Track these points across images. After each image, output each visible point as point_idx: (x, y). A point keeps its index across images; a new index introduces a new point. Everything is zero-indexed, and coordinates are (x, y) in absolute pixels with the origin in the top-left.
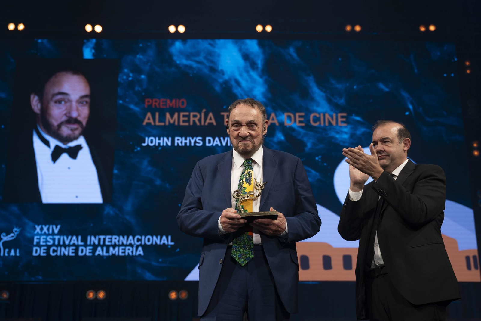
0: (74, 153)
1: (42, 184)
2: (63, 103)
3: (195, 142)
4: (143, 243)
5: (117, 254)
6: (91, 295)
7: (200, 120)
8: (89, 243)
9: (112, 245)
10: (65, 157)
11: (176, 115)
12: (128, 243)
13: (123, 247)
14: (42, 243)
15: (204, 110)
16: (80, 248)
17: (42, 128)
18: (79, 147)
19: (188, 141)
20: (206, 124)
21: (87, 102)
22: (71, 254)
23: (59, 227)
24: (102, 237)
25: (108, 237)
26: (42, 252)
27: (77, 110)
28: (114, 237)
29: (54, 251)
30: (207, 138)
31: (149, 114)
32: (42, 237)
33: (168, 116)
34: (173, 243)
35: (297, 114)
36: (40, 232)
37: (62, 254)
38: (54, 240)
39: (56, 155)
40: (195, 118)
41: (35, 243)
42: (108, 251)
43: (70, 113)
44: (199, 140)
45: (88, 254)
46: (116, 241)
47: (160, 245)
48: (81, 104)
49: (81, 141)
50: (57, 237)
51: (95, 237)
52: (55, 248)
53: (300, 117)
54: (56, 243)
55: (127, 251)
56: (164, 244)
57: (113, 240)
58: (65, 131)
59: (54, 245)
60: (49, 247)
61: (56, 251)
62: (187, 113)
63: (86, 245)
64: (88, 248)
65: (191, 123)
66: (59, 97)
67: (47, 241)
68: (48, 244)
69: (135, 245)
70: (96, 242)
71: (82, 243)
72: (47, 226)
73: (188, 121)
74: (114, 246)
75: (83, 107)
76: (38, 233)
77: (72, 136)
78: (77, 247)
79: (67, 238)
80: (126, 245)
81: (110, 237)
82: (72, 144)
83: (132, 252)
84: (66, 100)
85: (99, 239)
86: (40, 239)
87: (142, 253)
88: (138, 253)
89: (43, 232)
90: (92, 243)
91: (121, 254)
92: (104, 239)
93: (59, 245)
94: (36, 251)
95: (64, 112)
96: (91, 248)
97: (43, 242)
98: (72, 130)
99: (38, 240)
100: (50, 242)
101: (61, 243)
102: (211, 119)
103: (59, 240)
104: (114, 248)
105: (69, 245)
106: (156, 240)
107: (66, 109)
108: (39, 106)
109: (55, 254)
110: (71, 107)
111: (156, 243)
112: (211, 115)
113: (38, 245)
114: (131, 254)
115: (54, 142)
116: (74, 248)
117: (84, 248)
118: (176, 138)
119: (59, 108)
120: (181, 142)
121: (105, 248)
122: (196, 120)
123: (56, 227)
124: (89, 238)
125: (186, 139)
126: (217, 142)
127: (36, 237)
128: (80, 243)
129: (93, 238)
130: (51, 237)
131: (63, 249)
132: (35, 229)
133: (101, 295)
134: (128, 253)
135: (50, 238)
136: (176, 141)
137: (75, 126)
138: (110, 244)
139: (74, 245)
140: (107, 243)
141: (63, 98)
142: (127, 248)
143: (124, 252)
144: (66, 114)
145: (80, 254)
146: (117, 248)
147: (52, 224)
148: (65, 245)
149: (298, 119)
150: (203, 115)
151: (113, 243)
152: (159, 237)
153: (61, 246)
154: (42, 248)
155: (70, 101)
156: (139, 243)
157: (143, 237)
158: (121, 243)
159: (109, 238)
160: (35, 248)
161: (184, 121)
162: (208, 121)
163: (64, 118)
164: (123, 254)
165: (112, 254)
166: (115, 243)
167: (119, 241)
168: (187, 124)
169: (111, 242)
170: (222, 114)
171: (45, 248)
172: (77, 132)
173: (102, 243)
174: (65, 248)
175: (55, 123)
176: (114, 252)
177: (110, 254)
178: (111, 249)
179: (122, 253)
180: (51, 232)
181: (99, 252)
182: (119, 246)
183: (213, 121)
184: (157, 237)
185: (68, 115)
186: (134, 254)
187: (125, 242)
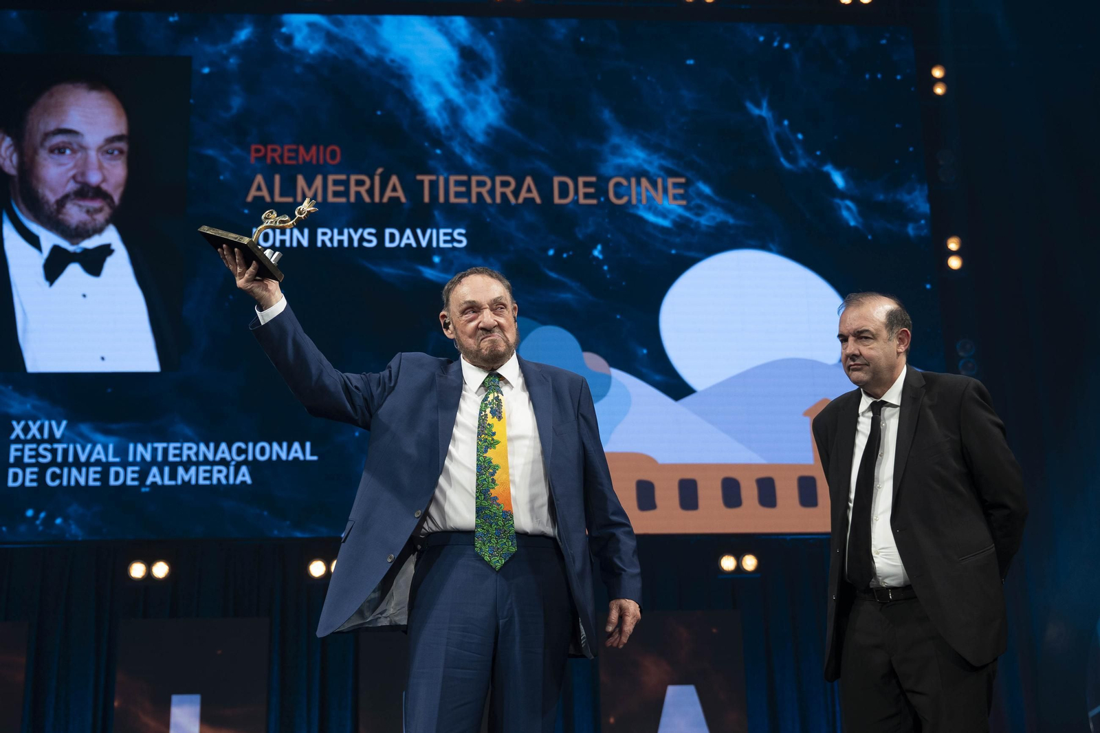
0: (94, 262)
1: (25, 331)
2: (68, 152)
3: (362, 239)
4: (250, 458)
5: (193, 482)
6: (137, 570)
7: (370, 192)
8: (131, 459)
9: (181, 463)
10: (74, 270)
11: (319, 181)
12: (218, 458)
13: (208, 468)
14: (26, 460)
15: (380, 170)
16: (113, 470)
17: (22, 206)
18: (106, 250)
19: (345, 238)
20: (385, 200)
21: (121, 152)
22: (91, 483)
23: (64, 423)
24: (160, 446)
25: (172, 445)
26: (28, 478)
27: (101, 168)
28: (186, 445)
29: (54, 477)
30: (388, 231)
31: (259, 179)
32: (27, 447)
33: (301, 181)
34: (315, 458)
35: (581, 180)
36: (22, 436)
37: (73, 483)
38: (54, 452)
39: (54, 267)
40: (360, 187)
41: (12, 460)
42: (173, 476)
43: (83, 174)
44: (370, 234)
45: (129, 482)
46: (192, 453)
47: (287, 461)
48: (108, 156)
49: (111, 236)
50: (60, 447)
51: (145, 447)
52: (58, 471)
53: (586, 185)
54: (59, 459)
55: (215, 476)
56: (296, 459)
57: (185, 452)
58: (75, 214)
59: (53, 463)
60: (43, 468)
61: (60, 477)
62: (343, 177)
63: (125, 464)
64: (130, 469)
65: (352, 199)
66: (58, 139)
67: (38, 455)
68: (41, 460)
69: (233, 463)
70: (148, 457)
71: (117, 460)
72: (38, 423)
73: (346, 194)
74: (187, 465)
75: (113, 163)
76: (18, 436)
77: (90, 227)
78: (106, 466)
79: (83, 449)
80: (214, 463)
81: (178, 445)
82: (91, 243)
83: (227, 477)
84: (75, 147)
85: (155, 450)
86: (22, 450)
87: (248, 480)
88: (240, 479)
89: (29, 436)
90: (138, 459)
91: (201, 482)
92: (166, 451)
93: (65, 463)
94: (16, 476)
95: (72, 173)
96: (137, 468)
97: (30, 457)
98: (88, 212)
99: (19, 454)
100: (44, 457)
101: (71, 459)
102: (395, 190)
103: (65, 452)
104: (187, 470)
105: (88, 464)
106: (278, 451)
107: (75, 166)
108: (15, 158)
109: (57, 482)
110: (86, 161)
111: (278, 456)
112: (394, 180)
113: (19, 462)
114: (224, 481)
115: (49, 239)
116: (99, 469)
117: (121, 470)
118: (320, 231)
119: (61, 165)
120: (331, 240)
121: (167, 470)
122: (363, 190)
123: (59, 425)
124: (131, 446)
125: (341, 233)
126: (408, 238)
127: (13, 447)
128: (111, 459)
129: (140, 448)
130: (48, 446)
131: (74, 471)
132: (13, 429)
133: (161, 570)
134: (219, 480)
135: (45, 449)
136: (320, 238)
137: (96, 204)
138: (178, 459)
139: (98, 462)
140: (171, 459)
141: (67, 143)
142: (216, 468)
143: (210, 478)
144: (74, 177)
145: (112, 482)
146: (193, 470)
147: (50, 419)
148: (77, 464)
149: (582, 190)
150: (377, 179)
151: (185, 458)
152: (285, 445)
153: (70, 466)
154: (28, 470)
155: (83, 148)
156: (242, 457)
157: (251, 445)
158: (201, 458)
159: (175, 448)
160: (11, 471)
161: (336, 194)
162: (389, 193)
163: (72, 187)
164: (208, 482)
165: (183, 480)
166: (189, 456)
167: (197, 454)
168: (343, 200)
169: (180, 455)
170: (419, 177)
171: (35, 469)
172: (100, 218)
173: (160, 458)
174: (80, 472)
175: (52, 198)
176: (186, 478)
177: (179, 482)
178: (181, 470)
179: (205, 479)
180: (46, 435)
181: (154, 476)
182: (198, 464)
183: (400, 193)
184: (281, 446)
185: (79, 179)
186: (231, 481)
187: (210, 457)
